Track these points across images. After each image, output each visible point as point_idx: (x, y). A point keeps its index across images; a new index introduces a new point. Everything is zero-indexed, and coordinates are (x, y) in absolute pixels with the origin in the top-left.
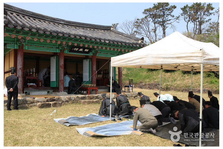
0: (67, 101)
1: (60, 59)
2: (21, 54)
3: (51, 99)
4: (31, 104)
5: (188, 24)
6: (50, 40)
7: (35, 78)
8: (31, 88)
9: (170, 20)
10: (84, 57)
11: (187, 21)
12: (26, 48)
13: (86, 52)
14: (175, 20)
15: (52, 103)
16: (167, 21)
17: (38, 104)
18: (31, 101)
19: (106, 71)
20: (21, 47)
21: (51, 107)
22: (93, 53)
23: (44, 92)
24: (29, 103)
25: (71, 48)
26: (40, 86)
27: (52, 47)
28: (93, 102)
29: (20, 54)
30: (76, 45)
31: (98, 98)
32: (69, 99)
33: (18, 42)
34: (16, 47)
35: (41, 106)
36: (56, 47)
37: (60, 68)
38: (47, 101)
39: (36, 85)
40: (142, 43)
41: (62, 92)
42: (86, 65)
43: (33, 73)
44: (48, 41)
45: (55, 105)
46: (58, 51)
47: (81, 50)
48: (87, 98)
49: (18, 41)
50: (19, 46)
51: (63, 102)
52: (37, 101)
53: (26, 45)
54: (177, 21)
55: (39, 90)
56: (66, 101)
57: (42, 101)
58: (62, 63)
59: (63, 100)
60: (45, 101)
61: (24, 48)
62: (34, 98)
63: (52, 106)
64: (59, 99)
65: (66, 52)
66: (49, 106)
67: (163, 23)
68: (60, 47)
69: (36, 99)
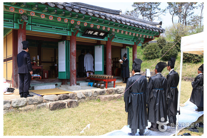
0: (84, 98)
1: (72, 44)
2: (23, 37)
3: (64, 96)
4: (38, 104)
5: (173, 17)
6: (61, 18)
7: (39, 68)
8: (35, 81)
9: (156, 13)
10: (96, 43)
11: (172, 14)
12: (29, 28)
13: (101, 36)
14: (162, 13)
15: (66, 103)
16: (154, 14)
17: (48, 104)
18: (39, 100)
19: (117, 59)
20: (23, 27)
21: (65, 108)
22: (108, 38)
23: (51, 85)
24: (36, 104)
25: (85, 31)
26: (46, 77)
27: (62, 29)
28: (115, 98)
29: (21, 37)
30: (92, 26)
31: (117, 92)
32: (86, 95)
33: (18, 20)
34: (16, 27)
35: (53, 107)
36: (66, 29)
37: (72, 56)
38: (60, 99)
39: (41, 77)
40: (160, 28)
41: (74, 85)
42: (99, 52)
43: (37, 62)
44: (59, 20)
45: (70, 105)
46: (69, 34)
47: (96, 33)
48: (106, 93)
49: (18, 18)
50: (20, 25)
51: (79, 99)
52: (46, 100)
53: (29, 24)
54: (164, 13)
55: (45, 83)
56: (82, 98)
57: (52, 100)
58: (74, 49)
59: (78, 97)
60: (57, 100)
61: (27, 28)
62: (43, 96)
63: (67, 107)
64: (74, 96)
65: (79, 35)
66: (62, 106)
67: (150, 16)
68: (72, 28)
69: (45, 97)
